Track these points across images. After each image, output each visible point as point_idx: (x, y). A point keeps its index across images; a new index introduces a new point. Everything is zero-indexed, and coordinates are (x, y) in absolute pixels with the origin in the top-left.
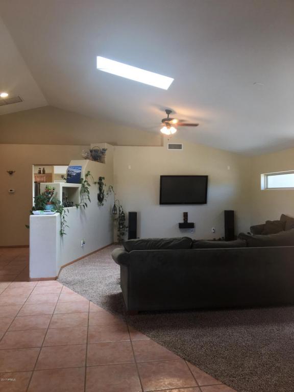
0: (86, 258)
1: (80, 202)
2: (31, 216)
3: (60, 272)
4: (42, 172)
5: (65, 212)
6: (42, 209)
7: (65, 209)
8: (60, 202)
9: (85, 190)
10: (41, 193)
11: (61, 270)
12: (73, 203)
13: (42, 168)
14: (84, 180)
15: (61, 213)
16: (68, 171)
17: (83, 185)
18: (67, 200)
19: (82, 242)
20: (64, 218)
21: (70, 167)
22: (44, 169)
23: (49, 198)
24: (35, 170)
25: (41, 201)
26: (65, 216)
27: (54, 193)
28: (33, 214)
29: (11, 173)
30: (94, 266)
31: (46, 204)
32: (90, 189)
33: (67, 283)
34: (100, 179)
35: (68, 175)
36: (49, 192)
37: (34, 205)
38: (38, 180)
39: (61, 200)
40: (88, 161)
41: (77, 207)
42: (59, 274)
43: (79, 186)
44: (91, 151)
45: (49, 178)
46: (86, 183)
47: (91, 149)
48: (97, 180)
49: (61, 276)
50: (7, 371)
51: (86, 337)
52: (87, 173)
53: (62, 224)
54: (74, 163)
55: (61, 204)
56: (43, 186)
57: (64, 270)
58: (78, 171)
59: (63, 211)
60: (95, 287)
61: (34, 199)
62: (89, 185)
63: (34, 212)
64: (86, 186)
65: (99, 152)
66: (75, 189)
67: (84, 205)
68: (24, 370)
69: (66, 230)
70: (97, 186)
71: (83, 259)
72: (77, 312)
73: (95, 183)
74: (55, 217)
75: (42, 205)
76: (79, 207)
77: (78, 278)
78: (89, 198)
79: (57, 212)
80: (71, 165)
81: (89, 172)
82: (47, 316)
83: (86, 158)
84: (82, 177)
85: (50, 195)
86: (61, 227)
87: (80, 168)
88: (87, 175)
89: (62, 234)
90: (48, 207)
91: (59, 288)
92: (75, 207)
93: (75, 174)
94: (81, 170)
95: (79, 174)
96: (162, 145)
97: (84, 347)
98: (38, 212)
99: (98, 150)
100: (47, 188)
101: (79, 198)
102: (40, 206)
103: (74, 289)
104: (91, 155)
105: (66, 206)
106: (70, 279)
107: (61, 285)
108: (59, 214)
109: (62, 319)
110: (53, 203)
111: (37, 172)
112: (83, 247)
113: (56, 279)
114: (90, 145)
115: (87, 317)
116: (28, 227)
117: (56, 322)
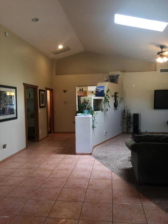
0: (108, 142)
1: (103, 108)
2: (76, 117)
3: (93, 150)
4: (81, 90)
5: (95, 114)
6: (82, 112)
7: (95, 112)
8: (92, 108)
9: (106, 101)
10: (81, 103)
11: (93, 149)
12: (99, 108)
13: (81, 88)
14: (106, 95)
15: (93, 115)
16: (97, 89)
17: (105, 98)
18: (96, 107)
19: (105, 132)
20: (94, 118)
21: (97, 87)
22: (82, 88)
23: (86, 106)
24: (78, 89)
25: (82, 108)
26: (95, 117)
27: (89, 103)
28: (77, 116)
29: (65, 91)
30: (113, 147)
31: (84, 109)
32: (109, 100)
33: (97, 158)
34: (116, 93)
35: (97, 92)
36: (86, 102)
37: (77, 110)
38: (79, 95)
39: (93, 107)
40: (108, 83)
41: (102, 111)
42: (92, 152)
43: (103, 98)
44: (110, 77)
45: (85, 94)
46: (107, 96)
47: (110, 75)
48: (113, 94)
49: (94, 153)
50: (63, 217)
51: (111, 198)
52: (107, 90)
53: (93, 121)
54: (100, 84)
55: (93, 109)
56: (82, 99)
57: (95, 149)
58: (102, 89)
59: (94, 114)
60: (114, 162)
61: (77, 107)
62: (109, 98)
63: (78, 114)
64: (107, 98)
65: (115, 77)
66: (101, 100)
67: (106, 110)
68: (73, 218)
69: (96, 125)
70: (114, 98)
71: (105, 143)
72: (104, 178)
73: (112, 96)
74: (90, 117)
75: (82, 110)
76: (103, 111)
77: (104, 155)
78: (109, 106)
79: (91, 114)
80: (98, 86)
81: (109, 89)
82: (86, 179)
83: (107, 81)
84: (104, 93)
85: (86, 104)
86: (93, 123)
87: (103, 87)
88: (107, 92)
89: (93, 127)
90: (86, 111)
91: (93, 161)
92: (100, 111)
93: (100, 91)
94: (104, 88)
95: (103, 91)
96: (156, 70)
97: (111, 205)
98: (79, 114)
99: (114, 76)
100: (84, 100)
101: (103, 106)
102: (81, 111)
103: (101, 162)
104: (110, 79)
105: (95, 111)
106: (99, 155)
107: (94, 159)
108: (91, 115)
109: (95, 183)
110: (88, 109)
111: (79, 90)
112: (105, 135)
113: (91, 154)
114: (109, 73)
115: (111, 183)
116: (74, 123)
117: (92, 185)
